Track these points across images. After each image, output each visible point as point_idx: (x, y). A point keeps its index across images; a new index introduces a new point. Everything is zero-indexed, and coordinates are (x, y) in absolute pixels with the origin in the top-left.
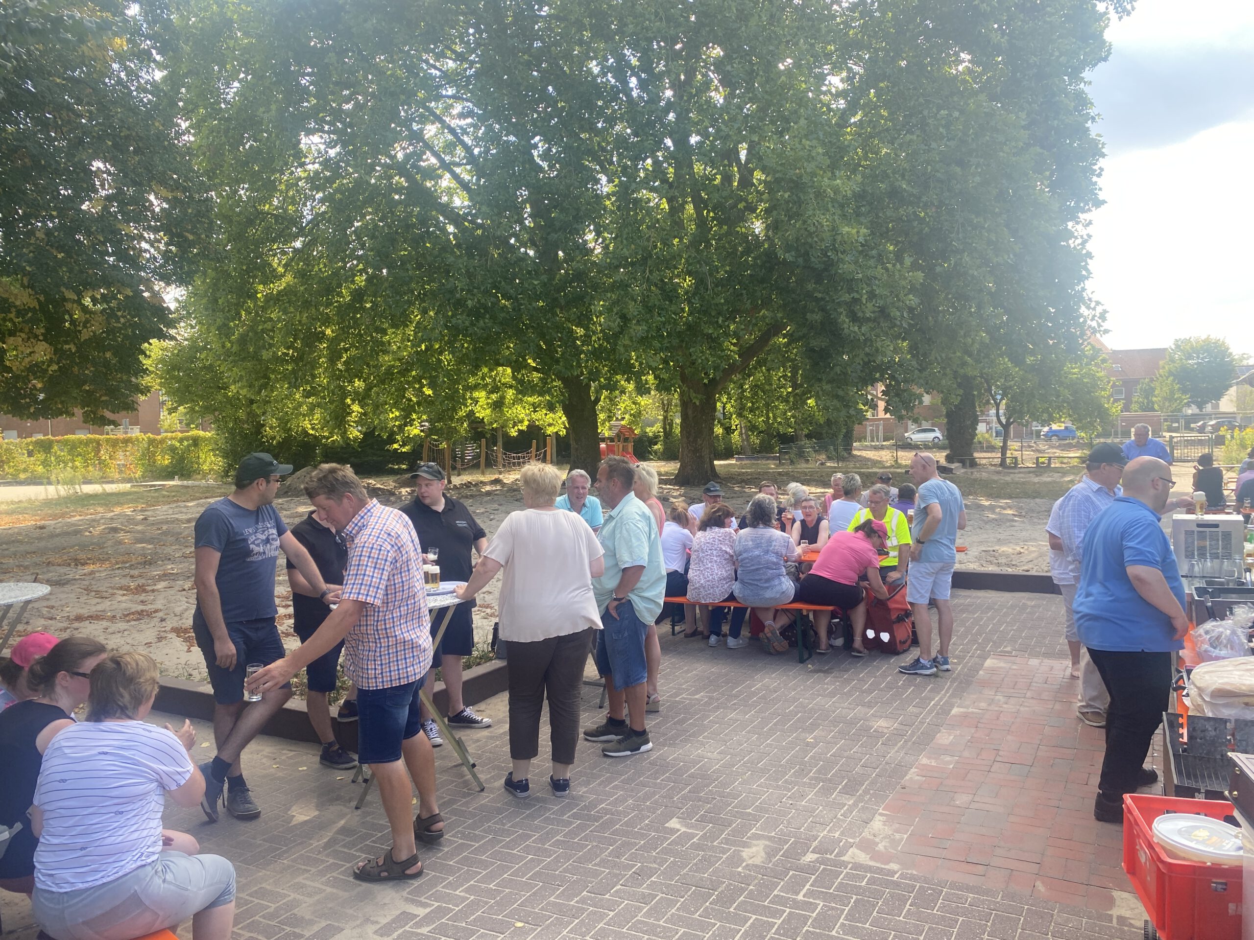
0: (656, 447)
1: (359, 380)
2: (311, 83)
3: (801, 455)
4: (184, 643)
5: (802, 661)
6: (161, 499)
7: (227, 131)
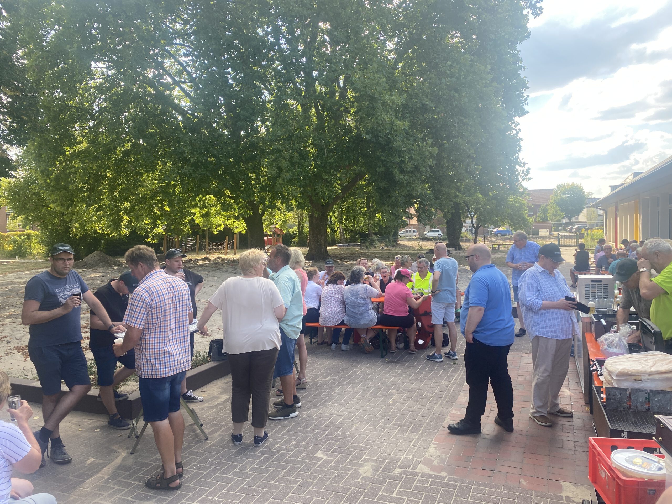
0: (294, 240)
1: (127, 202)
2: (98, 33)
3: (372, 244)
4: (22, 356)
5: (382, 357)
6: (7, 270)
7: (47, 58)
